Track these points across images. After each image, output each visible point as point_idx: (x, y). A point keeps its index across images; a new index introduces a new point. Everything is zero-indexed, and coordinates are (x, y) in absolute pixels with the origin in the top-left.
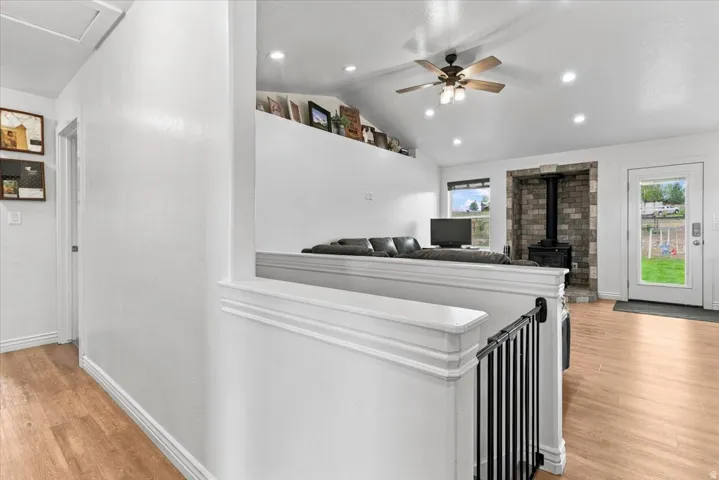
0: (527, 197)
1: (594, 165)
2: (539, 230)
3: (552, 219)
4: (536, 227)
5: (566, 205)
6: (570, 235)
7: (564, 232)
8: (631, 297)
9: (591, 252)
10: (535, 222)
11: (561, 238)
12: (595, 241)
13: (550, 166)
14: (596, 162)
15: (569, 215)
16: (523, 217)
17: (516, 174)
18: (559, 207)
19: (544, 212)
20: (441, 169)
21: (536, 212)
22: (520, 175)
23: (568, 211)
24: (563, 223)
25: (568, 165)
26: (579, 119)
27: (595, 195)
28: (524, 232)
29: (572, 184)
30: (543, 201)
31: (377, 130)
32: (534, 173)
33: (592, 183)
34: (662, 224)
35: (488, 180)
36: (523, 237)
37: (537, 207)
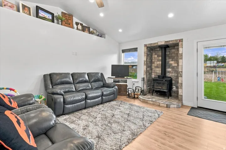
0: (155, 56)
1: (181, 40)
2: (159, 71)
3: (164, 66)
4: (158, 69)
5: (170, 60)
6: (172, 73)
7: (169, 72)
8: (199, 106)
9: (180, 82)
10: (157, 67)
11: (168, 75)
12: (182, 77)
13: (162, 42)
14: (182, 39)
15: (172, 64)
16: (153, 65)
17: (148, 46)
18: (167, 61)
19: (160, 63)
20: (120, 44)
21: (158, 63)
22: (150, 46)
23: (171, 62)
24: (169, 68)
25: (169, 41)
26: (171, 15)
27: (182, 55)
28: (153, 71)
29: (173, 50)
30: (160, 58)
31: (84, 25)
32: (155, 45)
33: (180, 49)
34: (218, 69)
35: (137, 48)
36: (153, 74)
37: (158, 60)
